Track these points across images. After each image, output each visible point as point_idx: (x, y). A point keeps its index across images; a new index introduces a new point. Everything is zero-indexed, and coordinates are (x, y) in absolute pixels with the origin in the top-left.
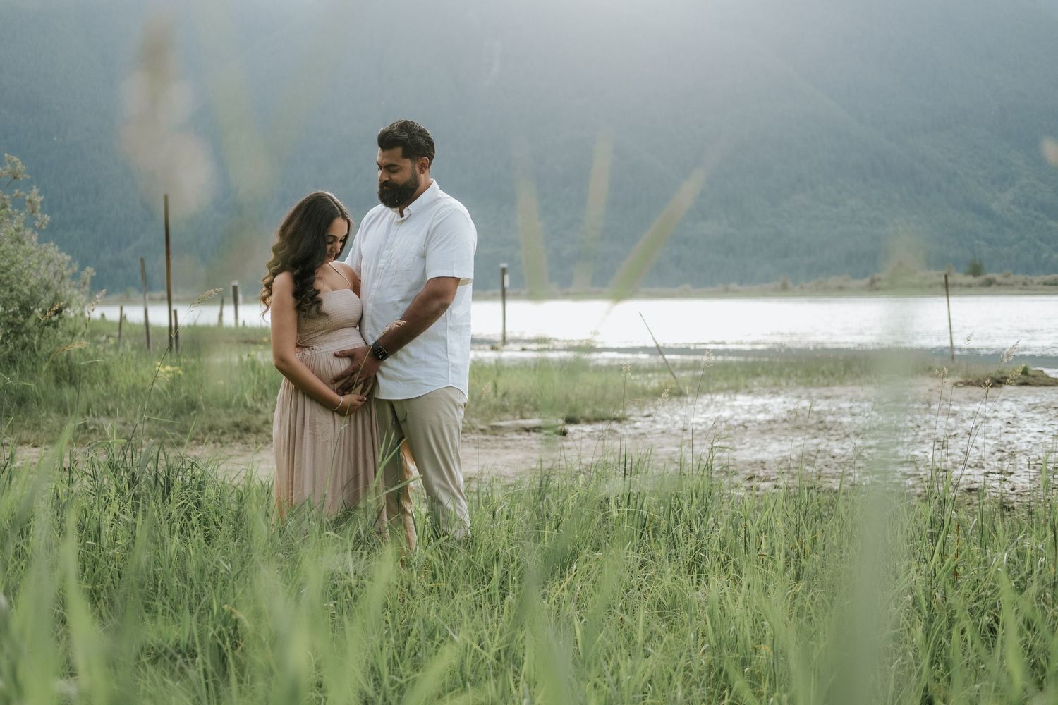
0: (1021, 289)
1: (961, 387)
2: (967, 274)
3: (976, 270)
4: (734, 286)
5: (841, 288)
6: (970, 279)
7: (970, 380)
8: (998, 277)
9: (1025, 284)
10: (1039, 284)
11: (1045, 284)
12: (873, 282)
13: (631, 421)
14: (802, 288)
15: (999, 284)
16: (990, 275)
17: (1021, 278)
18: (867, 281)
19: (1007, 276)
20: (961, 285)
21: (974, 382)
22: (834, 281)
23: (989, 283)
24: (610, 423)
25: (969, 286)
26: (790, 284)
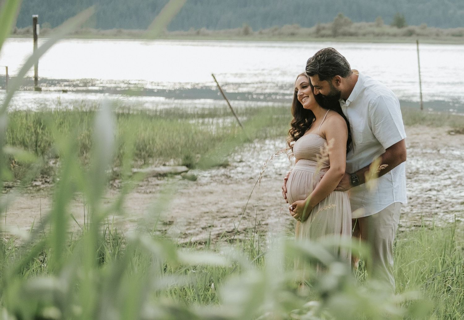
0: (434, 39)
1: (453, 135)
2: (393, 25)
3: (400, 23)
4: (203, 30)
5: (293, 34)
6: (395, 30)
7: (458, 129)
8: (417, 29)
9: (437, 35)
10: (448, 35)
11: (454, 35)
12: (318, 30)
13: (233, 166)
14: (261, 33)
15: (418, 35)
16: (411, 27)
17: (434, 30)
18: (313, 29)
19: (424, 28)
20: (388, 34)
21: (461, 130)
22: (287, 28)
23: (410, 34)
24: (218, 169)
25: (395, 35)
26: (251, 30)
